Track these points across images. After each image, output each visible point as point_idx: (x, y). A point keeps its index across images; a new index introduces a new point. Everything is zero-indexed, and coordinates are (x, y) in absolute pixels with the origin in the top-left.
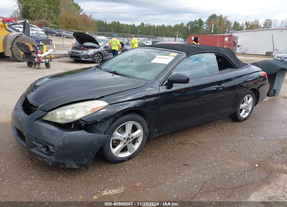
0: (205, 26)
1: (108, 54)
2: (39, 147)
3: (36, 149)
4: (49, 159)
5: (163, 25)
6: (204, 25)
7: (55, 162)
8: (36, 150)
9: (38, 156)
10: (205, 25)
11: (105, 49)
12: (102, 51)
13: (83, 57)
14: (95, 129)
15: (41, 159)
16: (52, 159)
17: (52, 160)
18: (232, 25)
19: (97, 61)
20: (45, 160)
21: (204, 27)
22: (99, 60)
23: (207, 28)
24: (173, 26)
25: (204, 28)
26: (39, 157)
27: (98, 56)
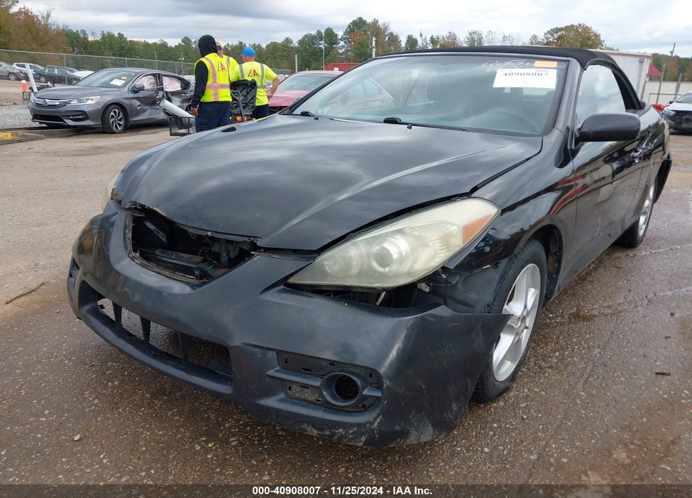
0: (342, 46)
1: (145, 107)
2: (298, 389)
3: (282, 396)
4: (359, 425)
5: (241, 43)
6: (340, 44)
7: (380, 433)
8: (282, 400)
9: (302, 423)
10: (342, 43)
11: (132, 95)
12: (123, 101)
13: (68, 117)
14: (451, 298)
15: (315, 432)
16: (372, 423)
17: (373, 427)
18: (403, 44)
19: (116, 127)
20: (341, 430)
21: (339, 48)
22: (120, 125)
23: (347, 51)
24: (264, 46)
25: (341, 51)
26: (309, 423)
27: (116, 115)
